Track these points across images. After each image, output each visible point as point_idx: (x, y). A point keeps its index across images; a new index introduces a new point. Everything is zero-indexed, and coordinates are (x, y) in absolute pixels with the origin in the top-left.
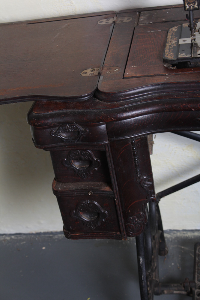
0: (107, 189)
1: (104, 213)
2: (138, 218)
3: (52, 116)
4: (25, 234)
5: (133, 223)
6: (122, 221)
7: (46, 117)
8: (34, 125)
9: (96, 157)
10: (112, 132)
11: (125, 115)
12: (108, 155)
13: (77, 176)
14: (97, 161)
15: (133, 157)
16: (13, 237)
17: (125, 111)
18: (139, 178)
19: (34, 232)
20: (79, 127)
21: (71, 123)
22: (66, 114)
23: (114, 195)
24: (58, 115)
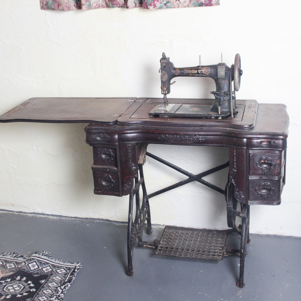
0: (116, 169)
1: (113, 181)
2: (128, 185)
3: (95, 129)
4: (79, 218)
5: (126, 188)
6: (121, 186)
7: (92, 129)
8: (87, 132)
9: (113, 153)
10: (120, 139)
11: (127, 132)
12: (117, 150)
13: (103, 162)
14: (113, 155)
15: (128, 153)
16: (73, 219)
17: (127, 130)
18: (130, 164)
19: (84, 217)
20: (106, 135)
21: (103, 133)
22: (101, 129)
23: (118, 172)
24: (98, 129)
